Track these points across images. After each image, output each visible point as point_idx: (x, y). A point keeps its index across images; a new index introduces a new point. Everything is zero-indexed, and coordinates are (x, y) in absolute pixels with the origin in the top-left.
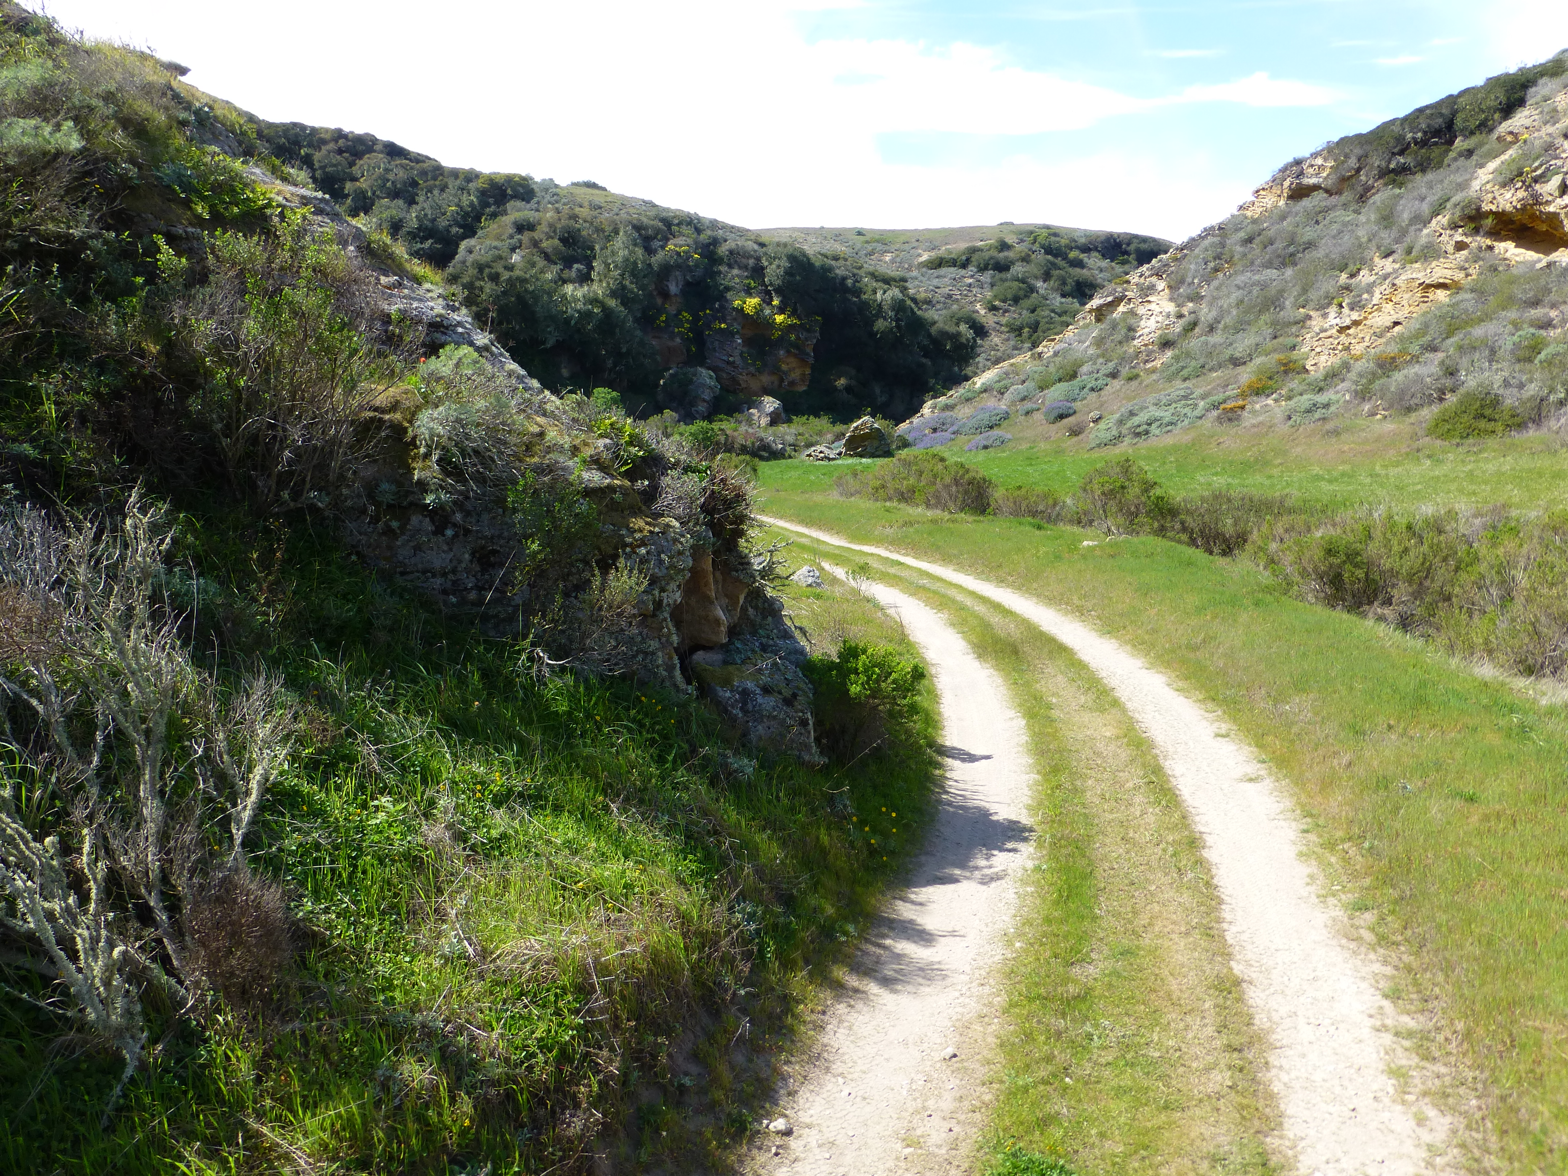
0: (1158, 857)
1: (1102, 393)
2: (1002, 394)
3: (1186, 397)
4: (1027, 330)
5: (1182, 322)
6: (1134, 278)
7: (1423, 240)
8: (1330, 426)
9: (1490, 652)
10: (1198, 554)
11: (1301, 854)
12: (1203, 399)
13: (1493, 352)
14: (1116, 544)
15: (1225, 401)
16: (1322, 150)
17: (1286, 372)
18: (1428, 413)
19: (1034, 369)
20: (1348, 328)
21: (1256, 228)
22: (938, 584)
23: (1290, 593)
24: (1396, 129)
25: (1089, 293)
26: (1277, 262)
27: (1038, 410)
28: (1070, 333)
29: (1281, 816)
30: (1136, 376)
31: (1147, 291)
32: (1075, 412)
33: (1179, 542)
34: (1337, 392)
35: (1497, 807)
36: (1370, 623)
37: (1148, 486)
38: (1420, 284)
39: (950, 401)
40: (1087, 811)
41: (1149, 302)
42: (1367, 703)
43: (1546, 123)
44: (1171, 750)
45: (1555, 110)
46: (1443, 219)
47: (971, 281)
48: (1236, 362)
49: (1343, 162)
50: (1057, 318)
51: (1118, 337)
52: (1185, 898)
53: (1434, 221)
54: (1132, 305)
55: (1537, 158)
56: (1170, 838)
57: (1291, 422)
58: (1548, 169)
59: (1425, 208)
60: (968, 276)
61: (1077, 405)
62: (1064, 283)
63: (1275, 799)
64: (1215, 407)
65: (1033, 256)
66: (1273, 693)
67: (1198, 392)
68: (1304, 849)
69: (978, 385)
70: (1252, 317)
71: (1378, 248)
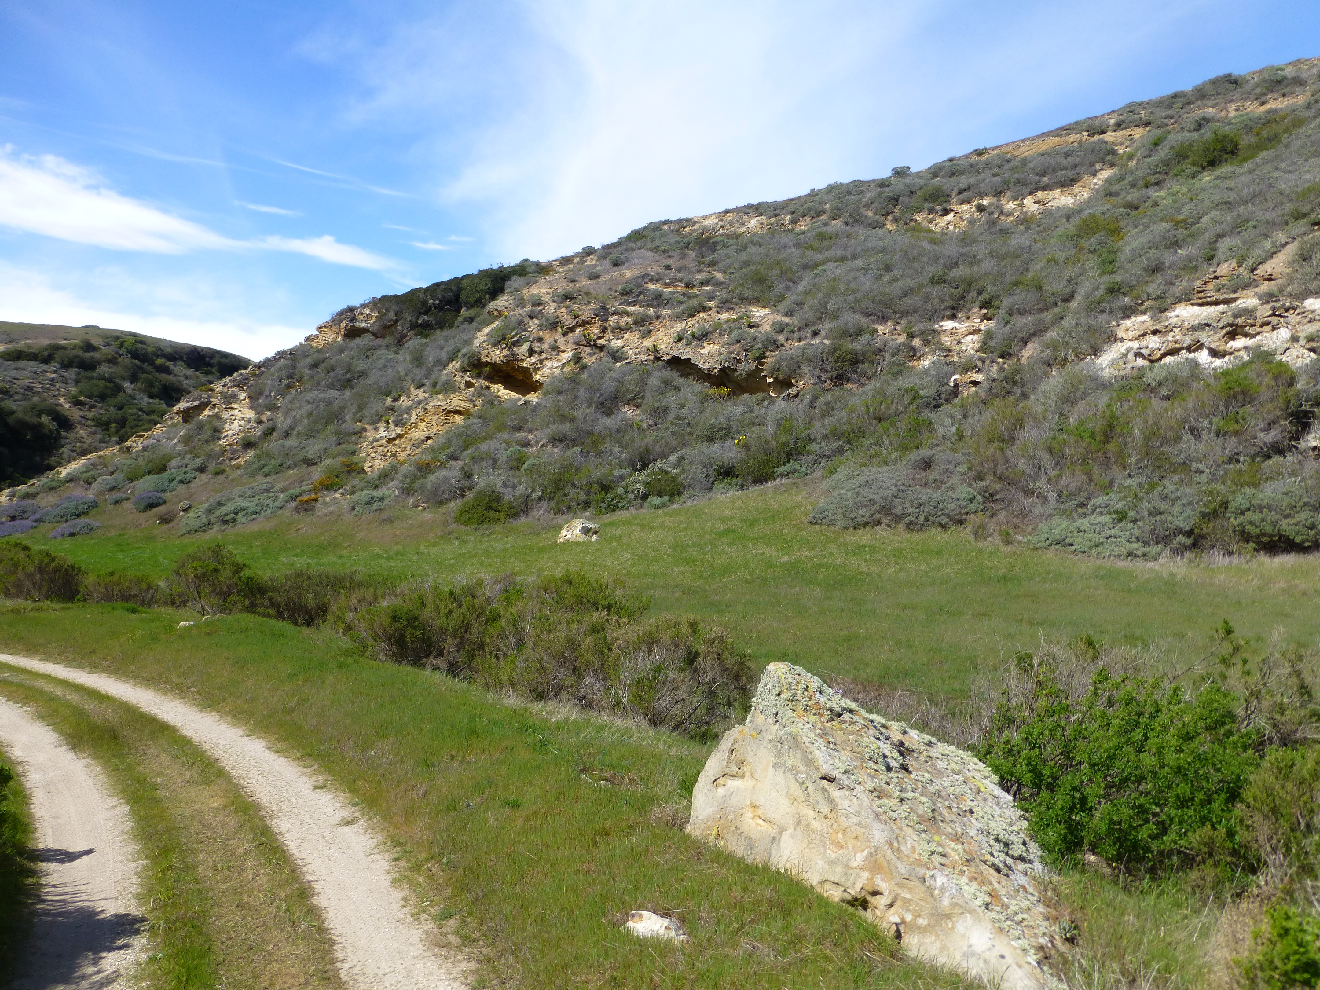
0: (272, 915)
1: (191, 485)
2: (90, 484)
3: (267, 491)
4: (113, 425)
5: (262, 427)
6: (218, 387)
7: (444, 378)
8: (385, 515)
9: (513, 685)
10: (285, 626)
11: (394, 881)
12: (282, 492)
13: (495, 462)
14: (212, 623)
15: (301, 495)
16: (369, 303)
17: (349, 472)
18: (454, 506)
19: (124, 461)
20: (394, 439)
21: (320, 356)
22: (22, 677)
23: (366, 654)
24: (421, 295)
25: (175, 396)
26: (338, 385)
27: (128, 499)
28: (158, 430)
29: (376, 851)
30: (223, 471)
31: (230, 399)
32: (165, 502)
33: (269, 616)
34: (389, 489)
35: (535, 808)
36: (428, 672)
37: (238, 568)
38: (444, 410)
39: (31, 490)
40: (200, 886)
41: (232, 408)
42: (434, 740)
43: (518, 306)
44: (276, 808)
45: (523, 299)
46: (455, 365)
47: (54, 375)
48: (309, 463)
49: (385, 314)
50: (145, 416)
51: (205, 436)
52: (302, 949)
53: (450, 365)
54: (217, 410)
55: (514, 329)
56: (283, 895)
57: (355, 512)
58: (521, 337)
59: (444, 355)
60: (51, 372)
61: (167, 496)
62: (151, 385)
63: (369, 836)
64: (293, 498)
65: (120, 359)
66: (360, 743)
67: (278, 486)
68: (397, 875)
69: (63, 475)
70: (320, 427)
71: (413, 381)
